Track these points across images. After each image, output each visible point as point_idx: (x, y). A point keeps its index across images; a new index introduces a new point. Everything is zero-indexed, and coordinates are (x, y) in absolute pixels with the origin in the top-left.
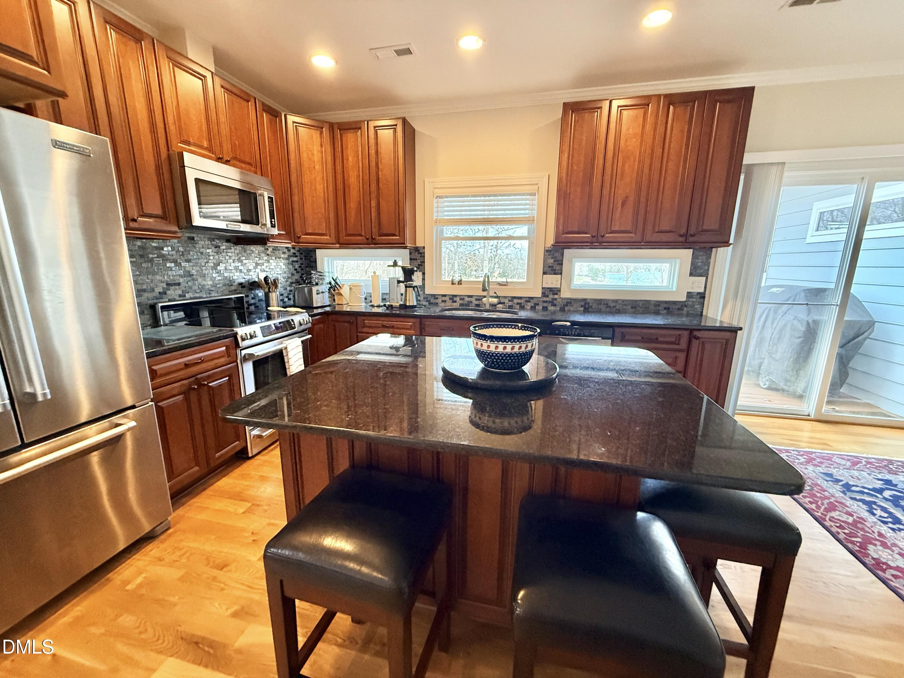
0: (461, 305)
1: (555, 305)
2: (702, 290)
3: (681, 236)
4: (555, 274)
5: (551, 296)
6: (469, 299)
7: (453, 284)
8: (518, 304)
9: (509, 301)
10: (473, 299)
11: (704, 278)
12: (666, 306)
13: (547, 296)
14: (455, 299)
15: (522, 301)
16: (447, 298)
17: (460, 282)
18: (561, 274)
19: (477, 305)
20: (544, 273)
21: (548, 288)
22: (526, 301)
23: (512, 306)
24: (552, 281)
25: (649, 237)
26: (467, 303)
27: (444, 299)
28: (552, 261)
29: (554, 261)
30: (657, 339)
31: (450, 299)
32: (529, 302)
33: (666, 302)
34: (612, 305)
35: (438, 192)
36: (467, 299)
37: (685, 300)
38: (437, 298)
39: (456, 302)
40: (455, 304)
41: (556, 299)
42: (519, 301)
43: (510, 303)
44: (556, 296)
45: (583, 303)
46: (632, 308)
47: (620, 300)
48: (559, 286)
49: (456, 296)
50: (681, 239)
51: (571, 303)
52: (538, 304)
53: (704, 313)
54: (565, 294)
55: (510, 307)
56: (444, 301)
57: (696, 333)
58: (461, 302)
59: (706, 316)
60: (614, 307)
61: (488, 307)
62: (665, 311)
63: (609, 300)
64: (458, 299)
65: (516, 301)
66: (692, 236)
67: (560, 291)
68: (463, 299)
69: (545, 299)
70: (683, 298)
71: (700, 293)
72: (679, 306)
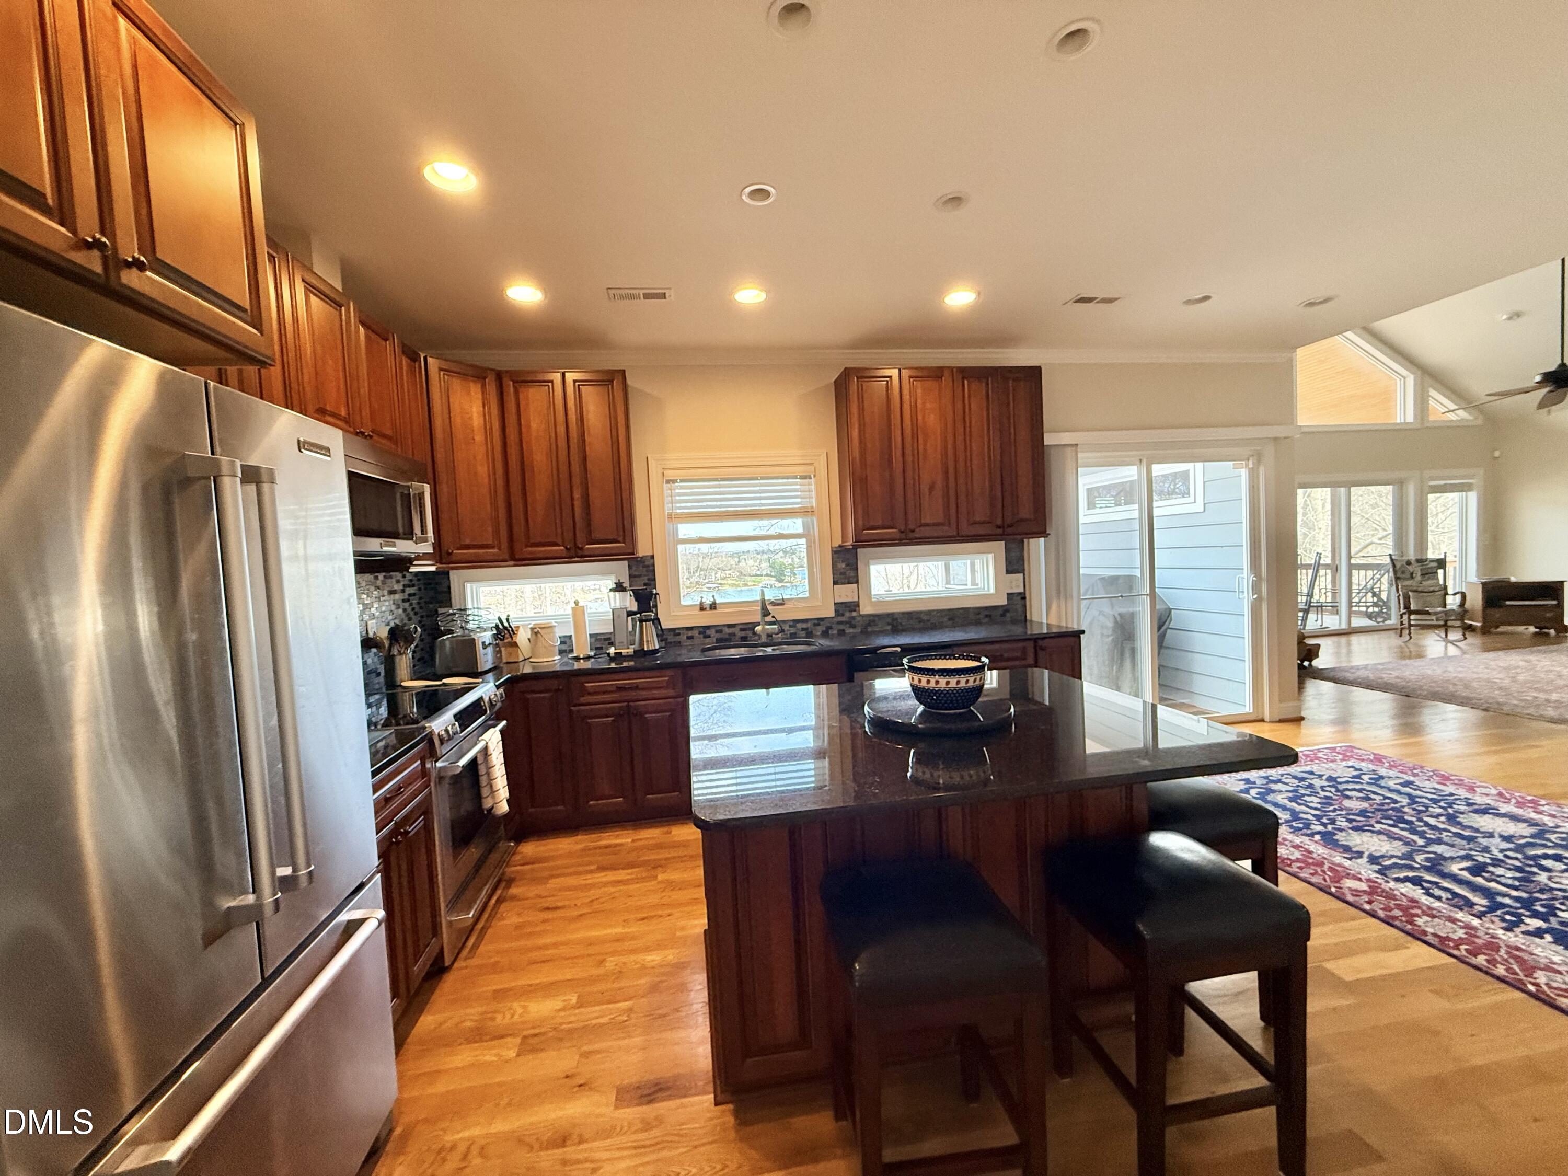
0: (718, 641)
1: (853, 626)
2: (1022, 590)
3: (999, 527)
4: (849, 583)
5: (847, 614)
6: (731, 630)
7: (702, 608)
8: (803, 629)
9: (790, 626)
10: (736, 630)
11: (1022, 575)
12: (987, 613)
13: (843, 615)
14: (708, 632)
15: (809, 625)
16: (695, 633)
17: (713, 606)
18: (857, 582)
19: (744, 638)
20: (835, 583)
21: (842, 603)
22: (815, 625)
23: (795, 634)
24: (846, 593)
25: (966, 530)
26: (727, 636)
27: (690, 634)
28: (843, 566)
29: (847, 565)
30: (1002, 656)
31: (700, 633)
32: (819, 625)
33: (986, 608)
34: (925, 618)
35: (670, 474)
36: (727, 630)
37: (1006, 603)
38: (679, 634)
39: (709, 637)
40: (707, 640)
41: (854, 618)
42: (804, 626)
43: (793, 630)
44: (854, 614)
45: (889, 620)
46: (949, 619)
47: (933, 611)
48: (856, 599)
49: (708, 627)
50: (1000, 531)
51: (874, 621)
52: (831, 628)
53: (1028, 618)
54: (866, 609)
55: (793, 635)
56: (691, 638)
57: (1040, 643)
58: (719, 636)
59: (1031, 621)
60: (928, 621)
61: (764, 639)
62: (987, 620)
63: (921, 612)
64: (712, 632)
65: (799, 626)
66: (1010, 526)
67: (858, 606)
68: (720, 631)
69: (840, 619)
70: (1003, 601)
71: (1020, 594)
72: (1001, 612)
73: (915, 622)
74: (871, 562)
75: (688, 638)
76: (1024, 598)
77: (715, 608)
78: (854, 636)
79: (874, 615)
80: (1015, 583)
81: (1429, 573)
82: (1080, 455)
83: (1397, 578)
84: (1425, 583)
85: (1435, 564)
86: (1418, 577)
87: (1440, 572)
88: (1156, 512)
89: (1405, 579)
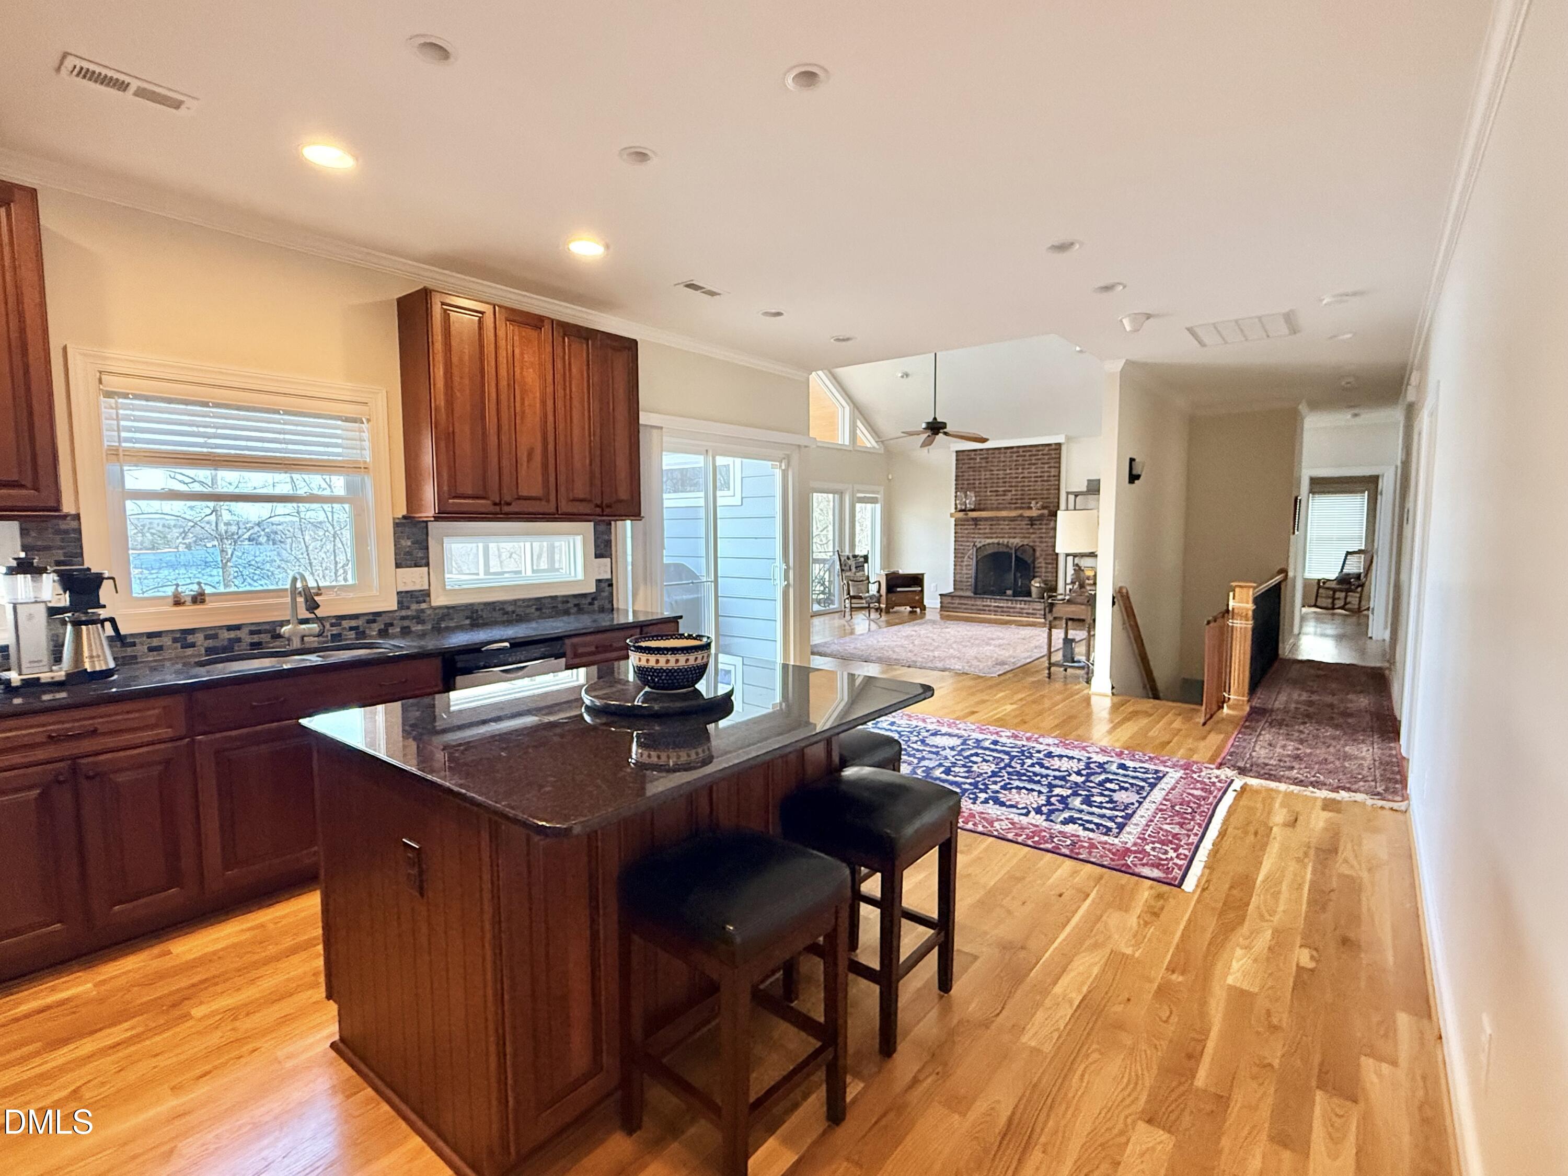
0: (209, 651)
1: (422, 622)
2: (609, 576)
4: (416, 566)
5: (414, 607)
6: (232, 634)
7: (178, 602)
8: (351, 629)
9: (332, 625)
10: (243, 634)
11: (609, 560)
12: (576, 602)
13: (408, 608)
14: (190, 638)
15: (359, 622)
16: (167, 641)
17: (199, 598)
18: (427, 565)
19: (254, 645)
20: (398, 565)
21: (407, 592)
22: (368, 622)
23: (340, 635)
24: (413, 578)
26: (226, 643)
27: (155, 642)
28: (409, 543)
29: (413, 543)
31: (175, 640)
32: (374, 621)
33: (575, 596)
34: (510, 608)
35: (112, 382)
36: (226, 635)
37: (594, 590)
38: (134, 644)
39: (193, 645)
40: (189, 651)
41: (423, 611)
42: (353, 623)
43: (335, 630)
44: (424, 606)
45: (468, 613)
46: (537, 609)
47: (519, 600)
48: (426, 587)
49: (192, 631)
50: (599, 511)
51: (448, 615)
52: (392, 625)
53: (615, 606)
54: (438, 600)
55: (336, 637)
56: (157, 649)
58: (210, 643)
59: (618, 609)
60: (513, 612)
61: (296, 644)
62: (577, 609)
64: (198, 638)
65: (346, 624)
67: (429, 595)
68: (215, 637)
69: (404, 613)
70: (592, 589)
71: (607, 580)
72: (589, 600)
73: (497, 615)
74: (446, 540)
75: (151, 649)
76: (611, 585)
77: (203, 601)
78: (423, 635)
79: (447, 607)
80: (602, 569)
81: (860, 567)
82: (665, 439)
83: (842, 570)
84: (858, 574)
85: (862, 559)
86: (854, 569)
87: (866, 565)
88: (718, 504)
89: (847, 571)
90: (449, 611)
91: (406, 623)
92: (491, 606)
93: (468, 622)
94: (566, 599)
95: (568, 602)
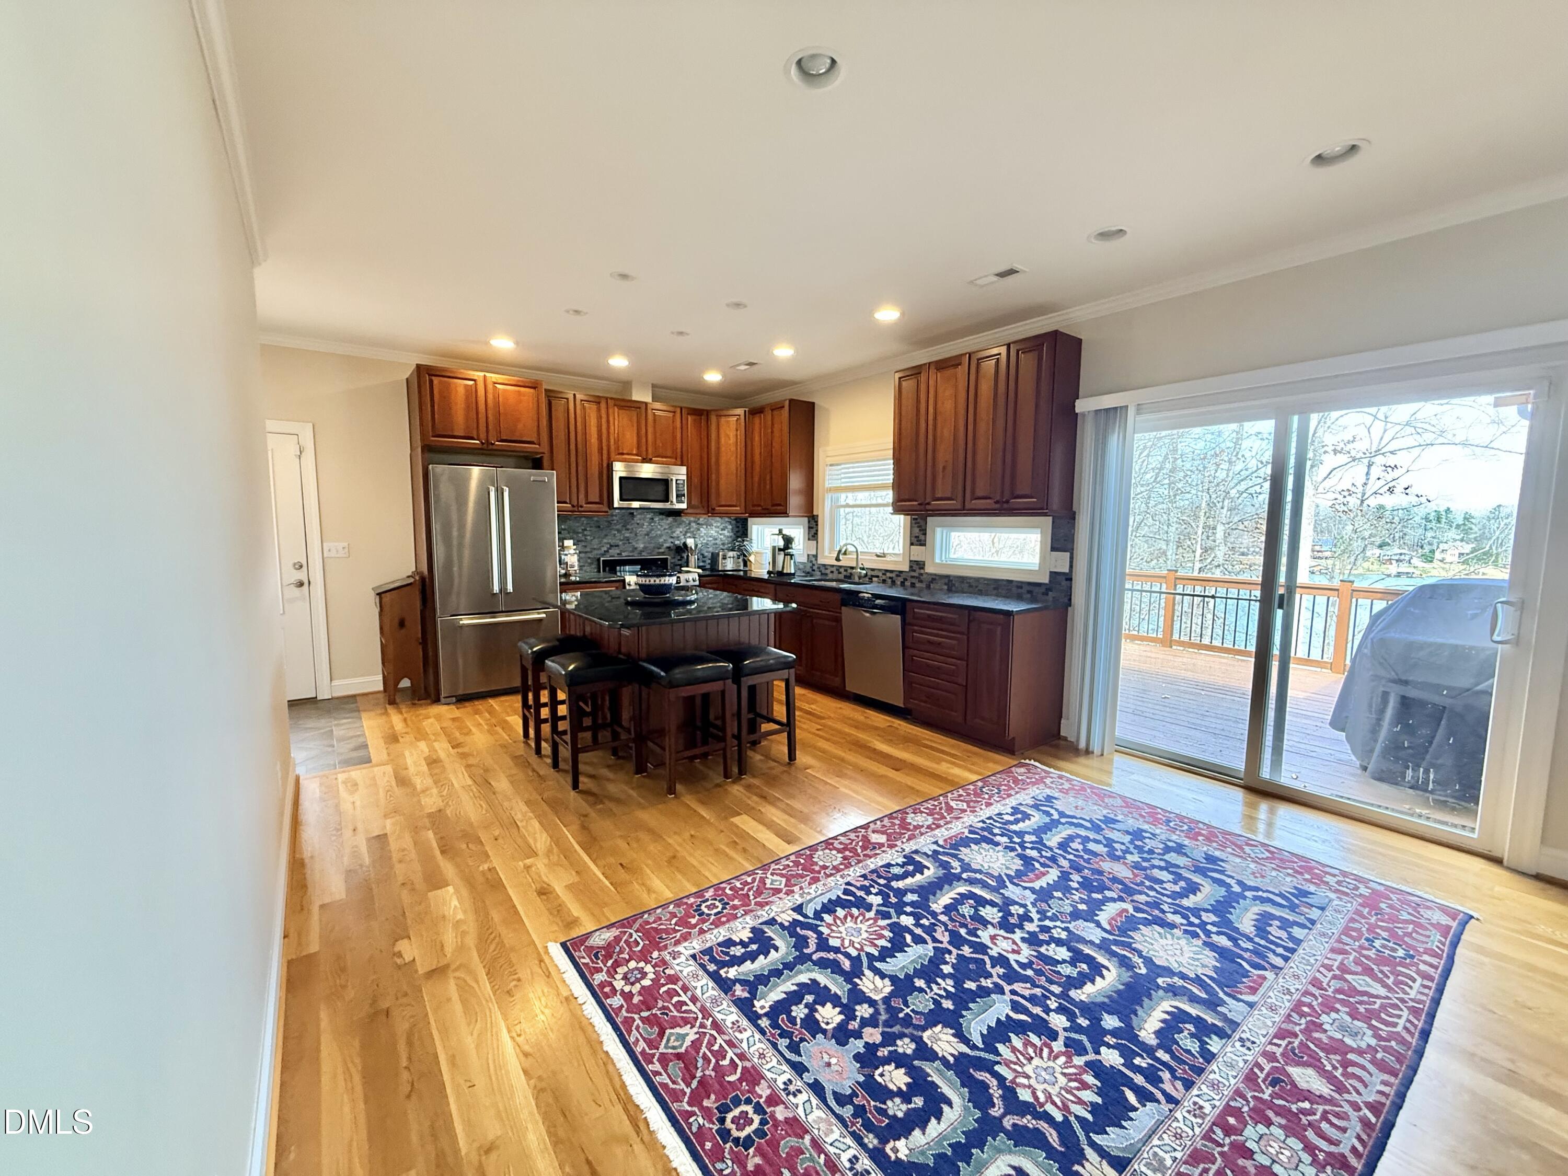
1: (921, 581)
2: (1067, 570)
4: (920, 545)
5: (918, 571)
7: (840, 553)
8: (890, 578)
11: (1068, 554)
13: (914, 571)
14: (840, 570)
18: (925, 545)
20: (912, 544)
21: (915, 561)
24: (918, 553)
28: (917, 531)
29: (920, 530)
31: (837, 570)
32: (899, 576)
34: (974, 584)
37: (1048, 581)
38: (827, 569)
39: (841, 573)
41: (922, 574)
42: (891, 575)
43: (884, 577)
44: (922, 571)
48: (924, 560)
49: (841, 567)
51: (935, 580)
52: (906, 580)
55: (884, 581)
56: (832, 572)
58: (845, 573)
60: (976, 587)
63: (970, 578)
65: (888, 575)
67: (925, 565)
68: (847, 571)
69: (913, 574)
73: (965, 586)
74: (935, 528)
76: (1071, 579)
77: (846, 554)
78: (922, 590)
79: (935, 575)
80: (1061, 562)
90: (935, 578)
91: (914, 580)
92: (962, 579)
93: (946, 587)
94: (1020, 585)
95: (1021, 588)
